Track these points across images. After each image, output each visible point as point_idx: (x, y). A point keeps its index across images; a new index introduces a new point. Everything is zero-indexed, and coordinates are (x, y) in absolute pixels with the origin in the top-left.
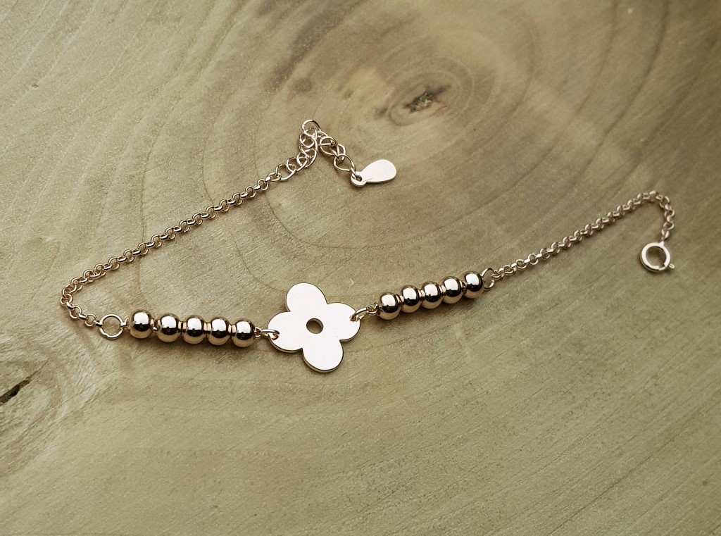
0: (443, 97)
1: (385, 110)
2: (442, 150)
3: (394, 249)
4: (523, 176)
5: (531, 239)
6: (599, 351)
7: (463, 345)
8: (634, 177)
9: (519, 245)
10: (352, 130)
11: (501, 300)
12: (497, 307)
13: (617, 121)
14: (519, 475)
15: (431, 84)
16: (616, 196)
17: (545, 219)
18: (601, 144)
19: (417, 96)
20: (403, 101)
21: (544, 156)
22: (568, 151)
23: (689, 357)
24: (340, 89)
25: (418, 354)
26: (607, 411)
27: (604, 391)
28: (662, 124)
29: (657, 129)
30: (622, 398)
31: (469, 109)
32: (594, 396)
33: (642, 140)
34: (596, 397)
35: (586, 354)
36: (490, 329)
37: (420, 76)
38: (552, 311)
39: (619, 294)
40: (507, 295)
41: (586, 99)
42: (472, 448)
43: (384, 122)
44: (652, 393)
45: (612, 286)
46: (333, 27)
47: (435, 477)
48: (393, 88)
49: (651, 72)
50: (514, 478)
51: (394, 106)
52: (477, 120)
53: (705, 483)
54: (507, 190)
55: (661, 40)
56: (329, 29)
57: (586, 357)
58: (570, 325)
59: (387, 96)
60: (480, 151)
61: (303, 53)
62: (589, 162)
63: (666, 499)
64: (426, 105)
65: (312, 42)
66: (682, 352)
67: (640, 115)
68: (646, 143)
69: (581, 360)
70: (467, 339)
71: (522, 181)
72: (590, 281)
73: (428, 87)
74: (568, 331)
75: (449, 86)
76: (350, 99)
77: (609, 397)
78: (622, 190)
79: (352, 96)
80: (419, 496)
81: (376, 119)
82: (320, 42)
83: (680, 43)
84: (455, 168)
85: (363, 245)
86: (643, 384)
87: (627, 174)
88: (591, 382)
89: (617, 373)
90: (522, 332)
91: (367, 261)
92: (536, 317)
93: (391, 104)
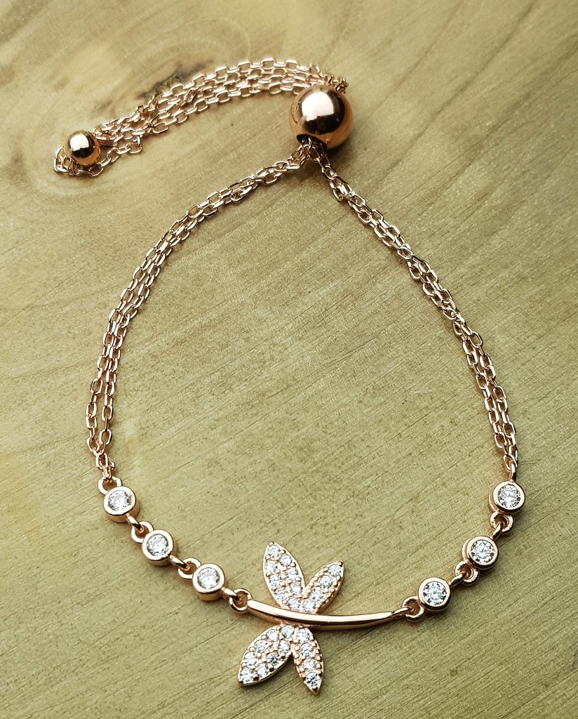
1: (109, 103)
2: (175, 158)
3: (67, 308)
5: (275, 288)
6: (336, 459)
7: (133, 451)
8: (460, 182)
9: (254, 297)
10: (53, 136)
11: (207, 380)
12: (198, 391)
13: (456, 95)
14: (165, 651)
15: (185, 62)
16: (425, 214)
17: (304, 254)
18: (420, 135)
19: (159, 79)
20: (138, 89)
23: (478, 467)
24: (51, 78)
25: (62, 465)
26: (324, 553)
27: (329, 520)
28: (528, 96)
29: (516, 105)
30: (354, 533)
32: (311, 528)
33: (488, 124)
34: (313, 531)
35: (315, 463)
36: (179, 425)
37: (172, 50)
38: (279, 397)
39: (391, 367)
40: (218, 373)
41: (416, 65)
42: (105, 609)
44: (404, 524)
45: (382, 355)
47: (39, 653)
48: (129, 71)
49: (530, 14)
50: (154, 657)
51: (122, 98)
52: (239, 111)
53: (454, 673)
54: (258, 214)
57: (314, 468)
58: (302, 417)
59: (116, 83)
60: (233, 156)
61: (14, 29)
62: (396, 163)
63: (385, 697)
65: (31, 11)
66: (468, 459)
67: (495, 85)
68: (494, 128)
69: (305, 473)
70: (141, 441)
73: (179, 65)
74: (295, 426)
75: (211, 62)
76: (63, 90)
77: (334, 531)
78: (437, 204)
79: (67, 86)
80: (8, 681)
81: (92, 118)
82: (42, 12)
84: (188, 184)
85: (26, 303)
86: (393, 511)
87: (451, 179)
88: (311, 507)
89: (357, 493)
90: (225, 430)
91: (25, 328)
92: (253, 406)
93: (121, 93)
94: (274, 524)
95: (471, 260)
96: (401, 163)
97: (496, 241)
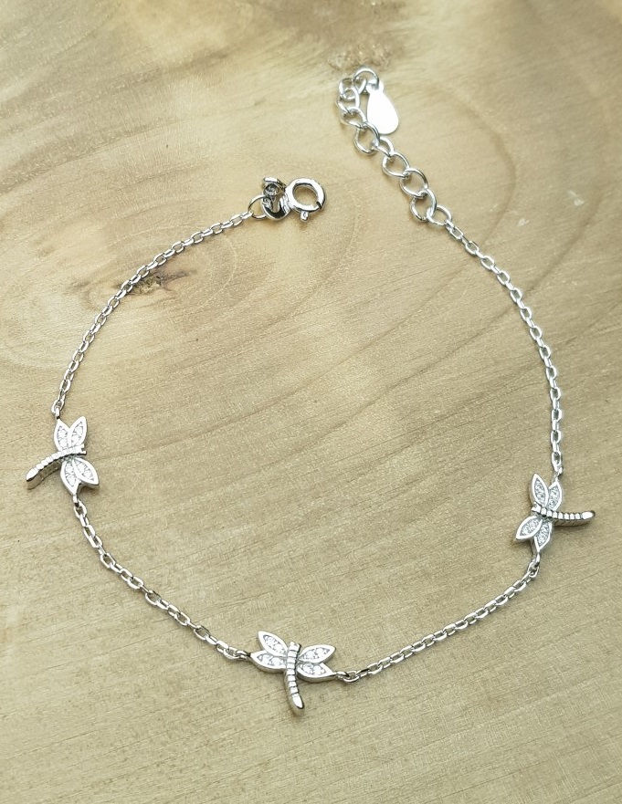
0: (175, 286)
1: (87, 284)
2: (133, 356)
4: (231, 421)
5: (192, 514)
6: (201, 702)
7: (9, 639)
8: (395, 461)
9: (170, 517)
10: (23, 301)
11: (101, 588)
12: (89, 596)
15: (169, 264)
16: (353, 483)
17: (229, 489)
18: (370, 404)
20: (116, 278)
21: (276, 401)
22: (316, 402)
23: (333, 750)
24: (38, 243)
27: (177, 762)
28: (481, 396)
29: (468, 402)
30: (197, 782)
31: (206, 310)
32: (158, 766)
33: (437, 412)
34: (159, 769)
35: (180, 701)
36: (61, 625)
37: (161, 248)
41: (386, 333)
43: (75, 299)
44: (247, 787)
45: (274, 611)
46: (77, 158)
48: (115, 256)
49: (506, 316)
51: (100, 282)
52: (208, 328)
54: (196, 436)
55: (548, 272)
56: (69, 158)
57: (178, 706)
60: (189, 371)
61: (16, 183)
62: (340, 425)
64: (148, 289)
65: (38, 170)
66: (325, 739)
67: (455, 375)
68: (441, 418)
69: (167, 708)
70: (20, 631)
71: (224, 427)
72: (246, 595)
74: (172, 658)
75: (195, 272)
76: (46, 258)
77: (178, 774)
78: (367, 476)
79: (51, 255)
81: (66, 294)
82: (47, 174)
83: (575, 283)
84: (139, 386)
86: (240, 771)
87: (387, 455)
88: (164, 744)
89: (211, 742)
90: (104, 643)
92: (137, 626)
93: (100, 277)
94: (124, 751)
95: (383, 542)
96: (344, 426)
97: (411, 530)
